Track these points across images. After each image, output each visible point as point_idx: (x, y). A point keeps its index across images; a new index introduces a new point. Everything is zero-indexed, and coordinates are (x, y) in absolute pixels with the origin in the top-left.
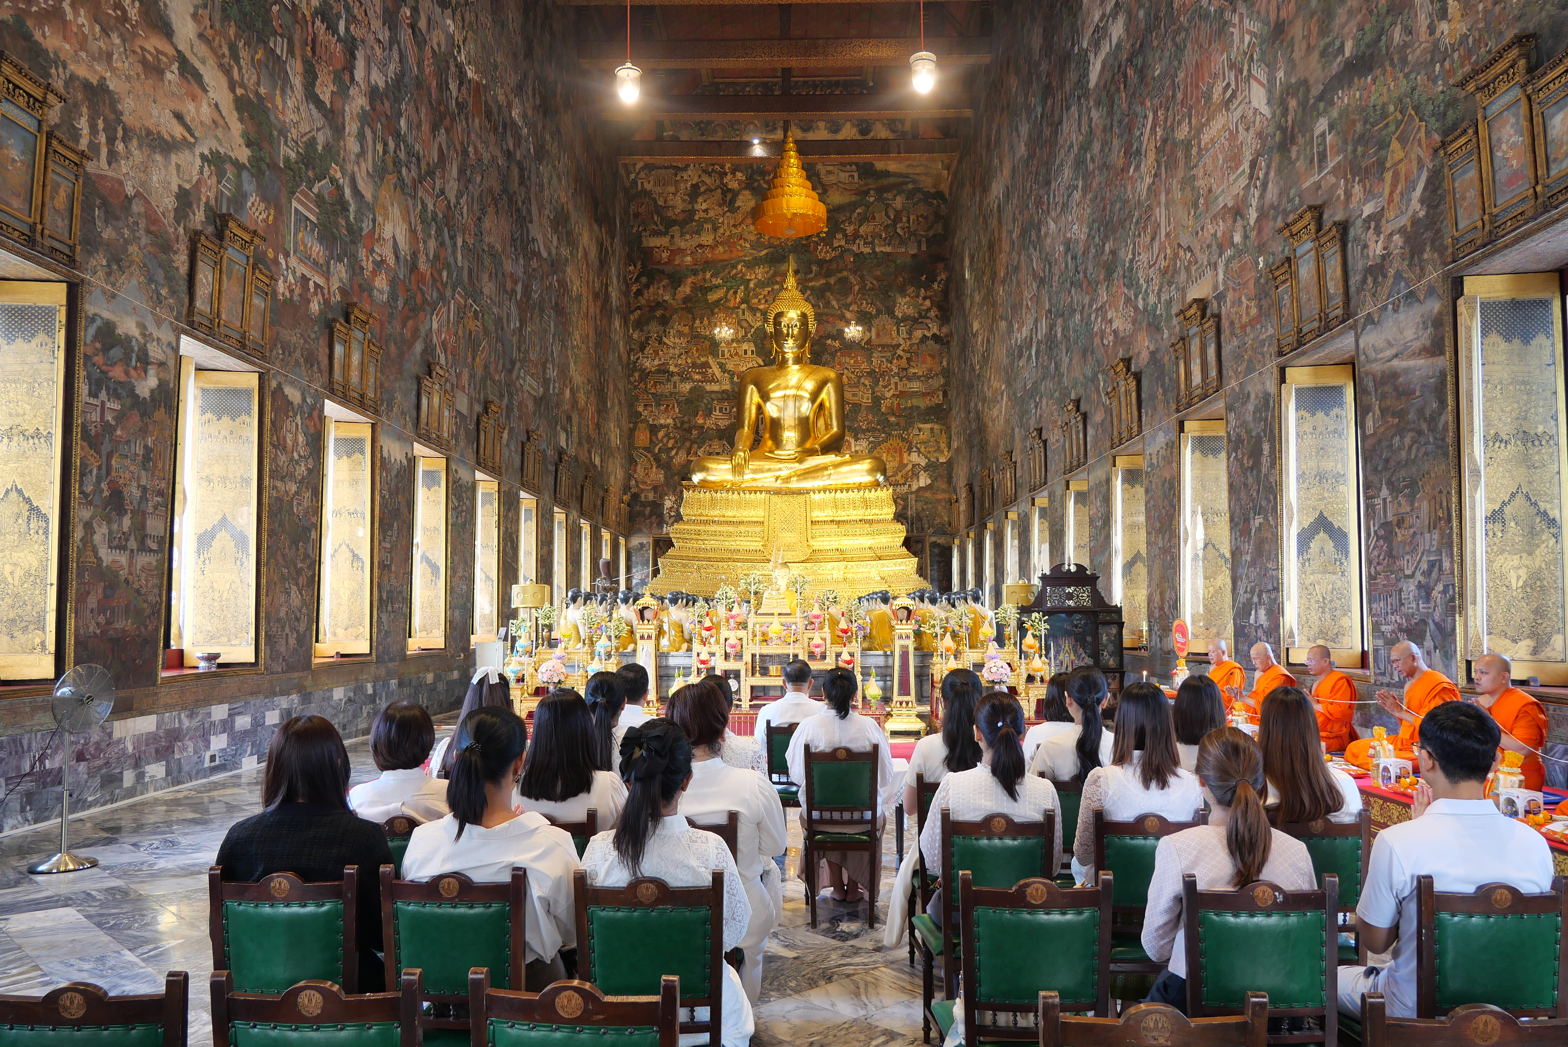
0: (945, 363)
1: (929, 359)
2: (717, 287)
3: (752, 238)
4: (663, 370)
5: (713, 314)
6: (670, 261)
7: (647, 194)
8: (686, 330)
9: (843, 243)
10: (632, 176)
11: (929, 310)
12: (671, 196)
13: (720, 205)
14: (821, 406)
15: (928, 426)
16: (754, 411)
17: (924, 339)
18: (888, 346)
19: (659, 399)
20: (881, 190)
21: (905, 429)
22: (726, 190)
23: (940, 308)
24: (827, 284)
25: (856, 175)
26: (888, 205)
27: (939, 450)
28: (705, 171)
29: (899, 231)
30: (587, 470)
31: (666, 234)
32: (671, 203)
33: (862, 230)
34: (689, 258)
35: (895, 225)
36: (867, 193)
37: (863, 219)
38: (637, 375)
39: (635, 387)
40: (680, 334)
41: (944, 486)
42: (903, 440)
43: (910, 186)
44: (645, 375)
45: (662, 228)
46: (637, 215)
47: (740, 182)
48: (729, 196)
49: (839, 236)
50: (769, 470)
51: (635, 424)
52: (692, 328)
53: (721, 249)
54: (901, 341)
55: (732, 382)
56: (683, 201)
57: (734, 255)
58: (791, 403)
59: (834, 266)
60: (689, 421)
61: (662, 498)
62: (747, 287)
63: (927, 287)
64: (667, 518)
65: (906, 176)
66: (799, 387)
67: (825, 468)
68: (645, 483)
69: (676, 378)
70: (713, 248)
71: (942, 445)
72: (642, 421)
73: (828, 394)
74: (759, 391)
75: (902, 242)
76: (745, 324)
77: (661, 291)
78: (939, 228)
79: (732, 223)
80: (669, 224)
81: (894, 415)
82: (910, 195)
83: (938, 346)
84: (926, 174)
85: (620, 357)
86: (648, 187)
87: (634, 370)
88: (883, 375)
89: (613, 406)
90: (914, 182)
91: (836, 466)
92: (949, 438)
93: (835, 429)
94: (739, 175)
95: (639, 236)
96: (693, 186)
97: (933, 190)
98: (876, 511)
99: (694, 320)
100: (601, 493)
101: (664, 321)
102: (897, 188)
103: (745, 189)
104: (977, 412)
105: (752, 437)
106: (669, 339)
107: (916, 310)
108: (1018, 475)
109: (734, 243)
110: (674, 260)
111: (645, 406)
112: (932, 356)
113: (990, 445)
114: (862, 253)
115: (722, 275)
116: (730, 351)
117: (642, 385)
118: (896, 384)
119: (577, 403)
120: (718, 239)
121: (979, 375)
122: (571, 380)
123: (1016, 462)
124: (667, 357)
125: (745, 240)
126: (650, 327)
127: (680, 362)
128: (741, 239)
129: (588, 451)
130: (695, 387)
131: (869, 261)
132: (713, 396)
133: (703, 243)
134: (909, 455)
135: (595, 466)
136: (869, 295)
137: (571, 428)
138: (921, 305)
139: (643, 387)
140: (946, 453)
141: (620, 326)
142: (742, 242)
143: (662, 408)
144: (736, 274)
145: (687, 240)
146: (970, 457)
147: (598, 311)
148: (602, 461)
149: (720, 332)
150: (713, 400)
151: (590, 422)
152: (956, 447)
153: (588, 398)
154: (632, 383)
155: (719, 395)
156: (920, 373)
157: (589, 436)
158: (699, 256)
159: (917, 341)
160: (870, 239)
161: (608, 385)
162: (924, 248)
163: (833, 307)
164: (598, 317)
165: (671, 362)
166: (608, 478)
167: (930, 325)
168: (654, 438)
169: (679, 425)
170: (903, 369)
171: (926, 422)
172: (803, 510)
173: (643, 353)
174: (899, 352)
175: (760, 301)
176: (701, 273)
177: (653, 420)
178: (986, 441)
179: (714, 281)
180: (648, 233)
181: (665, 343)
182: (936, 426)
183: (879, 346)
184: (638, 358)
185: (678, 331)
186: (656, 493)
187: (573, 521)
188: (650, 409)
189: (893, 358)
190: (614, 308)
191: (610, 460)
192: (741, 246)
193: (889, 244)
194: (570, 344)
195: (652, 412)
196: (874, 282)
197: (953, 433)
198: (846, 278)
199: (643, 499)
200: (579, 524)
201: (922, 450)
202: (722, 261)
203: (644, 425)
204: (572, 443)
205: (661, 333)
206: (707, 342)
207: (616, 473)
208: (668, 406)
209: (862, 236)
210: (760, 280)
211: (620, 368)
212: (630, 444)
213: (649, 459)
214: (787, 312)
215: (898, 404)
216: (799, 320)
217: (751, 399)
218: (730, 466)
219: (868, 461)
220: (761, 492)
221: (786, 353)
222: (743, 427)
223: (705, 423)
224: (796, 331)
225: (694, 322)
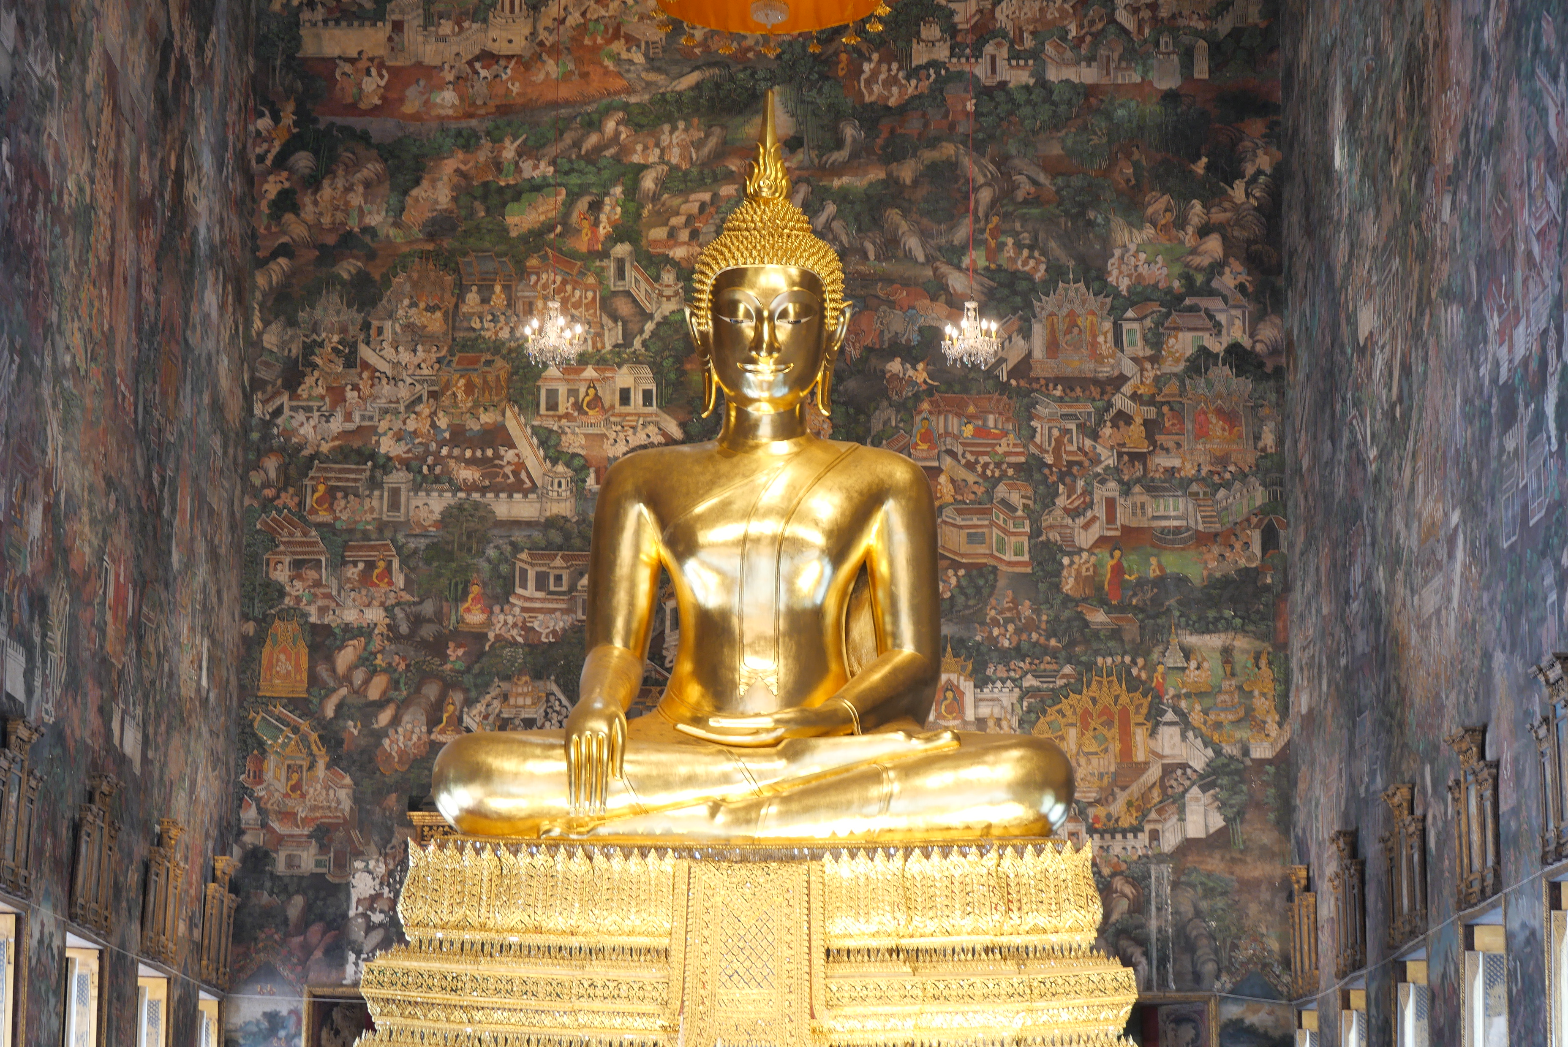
0: (1268, 439)
1: (1217, 426)
2: (537, 187)
3: (655, 34)
4: (357, 451)
5: (522, 273)
6: (389, 103)
8: (435, 323)
9: (942, 53)
11: (1216, 268)
14: (864, 573)
15: (1215, 641)
17: (1202, 360)
18: (1085, 382)
19: (341, 543)
21: (1140, 650)
23: (1253, 261)
24: (892, 181)
27: (1249, 719)
30: (96, 770)
31: (376, 17)
34: (449, 97)
38: (271, 464)
39: (267, 505)
40: (415, 336)
41: (1267, 837)
42: (1133, 685)
44: (298, 464)
45: (366, 1)
49: (931, 31)
50: (690, 780)
51: (264, 622)
52: (453, 316)
53: (551, 67)
54: (1129, 368)
55: (579, 492)
57: (596, 84)
58: (764, 563)
59: (913, 126)
60: (439, 617)
61: (342, 865)
62: (632, 191)
63: (1212, 196)
64: (357, 930)
66: (789, 513)
67: (874, 776)
68: (288, 816)
69: (399, 478)
70: (525, 63)
72: (285, 615)
73: (887, 534)
74: (663, 522)
75: (1133, 53)
76: (624, 308)
77: (356, 199)
78: (1249, 11)
81: (1104, 603)
83: (1244, 385)
85: (217, 408)
87: (264, 448)
89: (189, 564)
91: (910, 768)
92: (1285, 680)
93: (908, 649)
95: (291, 25)
98: (1040, 919)
99: (461, 291)
100: (141, 849)
101: (366, 295)
104: (1372, 598)
105: (636, 673)
106: (379, 352)
107: (1177, 269)
108: (1503, 808)
109: (595, 49)
110: (402, 100)
111: (297, 565)
112: (1229, 417)
113: (1412, 705)
114: (1003, 85)
115: (552, 150)
116: (573, 392)
117: (288, 499)
118: (1111, 504)
119: (66, 552)
120: (543, 35)
121: (1377, 480)
122: (47, 483)
123: (1497, 765)
124: (372, 409)
125: (630, 40)
126: (318, 313)
127: (411, 425)
128: (616, 35)
129: (101, 710)
130: (460, 507)
131: (1027, 110)
132: (519, 536)
133: (495, 48)
134: (1153, 733)
135: (122, 760)
136: (1024, 219)
137: (44, 636)
138: (1194, 252)
139: (292, 503)
140: (1272, 729)
141: (222, 307)
142: (618, 46)
143: (352, 572)
144: (598, 149)
145: (443, 39)
146: (1351, 744)
147: (147, 260)
148: (146, 742)
149: (541, 331)
150: (516, 548)
151: (109, 617)
152: (1304, 710)
153: (105, 538)
154: (255, 492)
155: (537, 535)
156: (1190, 471)
157: (104, 661)
158: (480, 88)
159: (1179, 368)
160: (1029, 43)
161: (173, 495)
162: (1201, 71)
163: (908, 256)
164: (146, 278)
165: (383, 426)
166: (167, 800)
167: (1222, 318)
168: (322, 670)
169: (404, 629)
170: (1136, 457)
171: (1206, 627)
172: (799, 912)
173: (294, 396)
174: (1120, 401)
175: (672, 234)
176: (487, 144)
177: (322, 610)
178: (1402, 691)
179: (528, 170)
180: (320, 13)
181: (366, 365)
182: (1241, 643)
183: (1057, 380)
184: (278, 412)
185: (409, 327)
186: (323, 848)
187: (41, 941)
188: (312, 574)
189: (1101, 422)
190: (203, 249)
191: (176, 740)
192: (617, 59)
193: (1090, 60)
194: (48, 362)
195: (318, 584)
196: (1042, 178)
197: (1294, 665)
198: (953, 165)
199: (281, 867)
200: (63, 949)
201: (1196, 718)
202: (555, 105)
203: (292, 627)
204: (45, 684)
205: (353, 330)
206: (499, 363)
207: (193, 784)
208: (371, 565)
209: (1005, 35)
210: (674, 168)
211: (216, 442)
212: (242, 688)
213: (304, 739)
214: (757, 271)
215: (1118, 570)
216: (794, 297)
217: (637, 549)
218: (563, 766)
219: (1016, 753)
220: (661, 851)
221: (752, 401)
222: (608, 639)
223: (489, 623)
224: (784, 331)
225: (461, 298)
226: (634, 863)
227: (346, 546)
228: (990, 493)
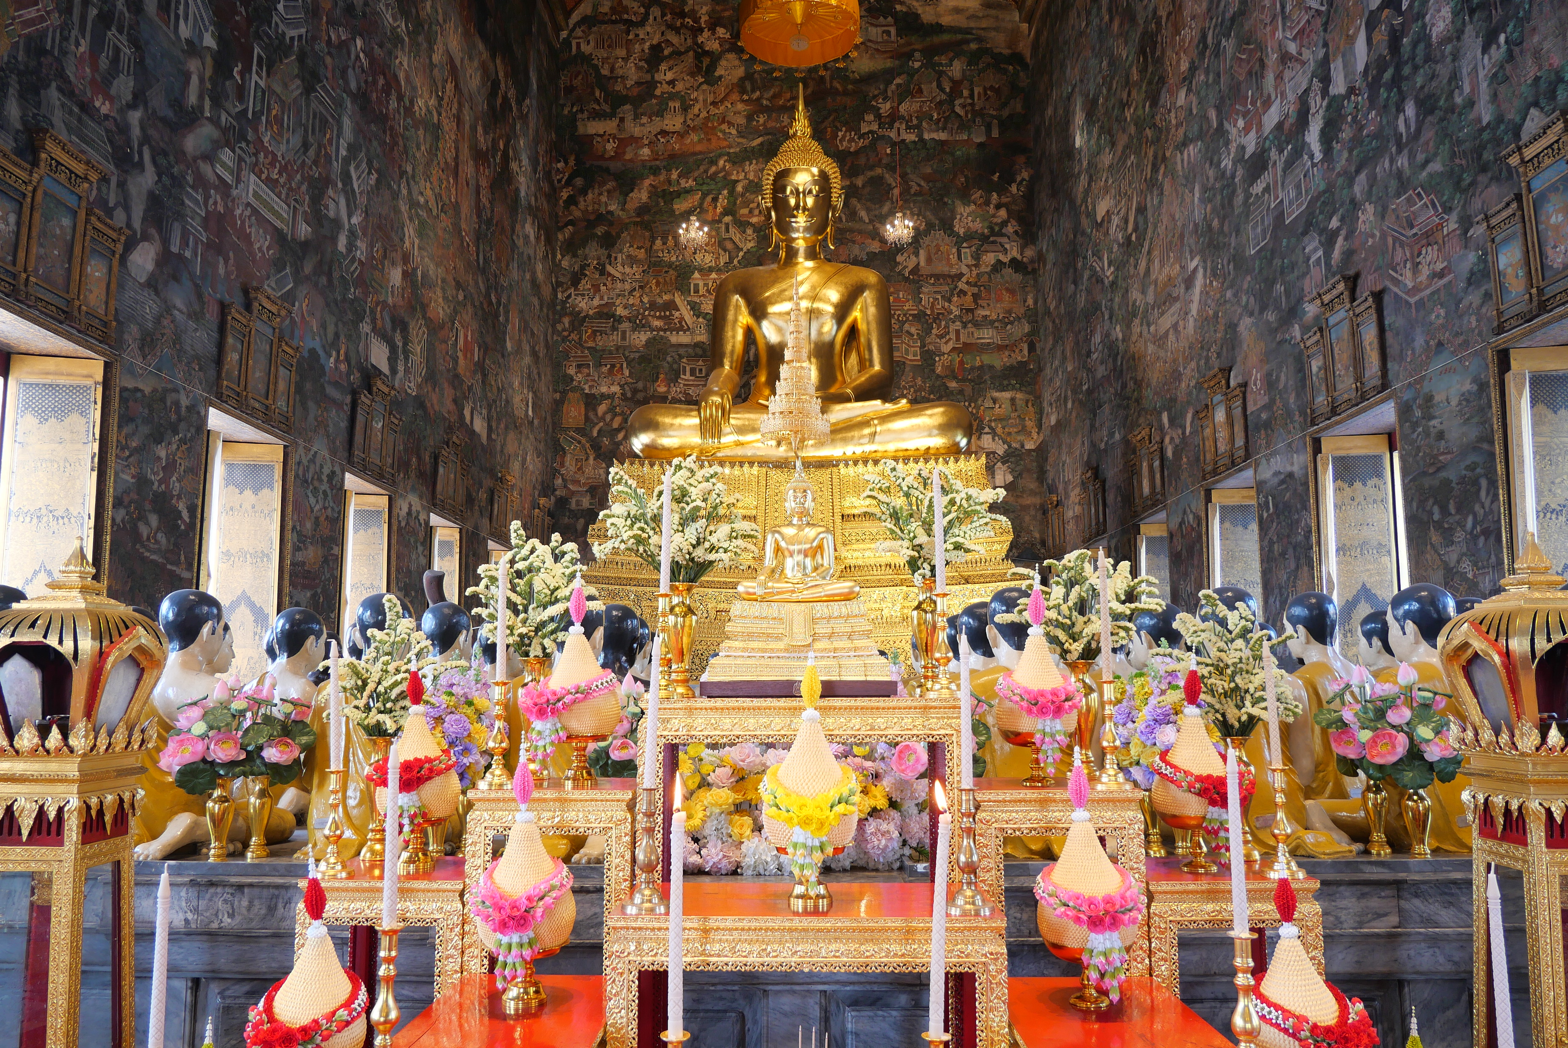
0: (1030, 302)
1: (1006, 296)
2: (688, 191)
3: (741, 120)
4: (606, 314)
6: (619, 154)
7: (586, 59)
8: (641, 254)
9: (875, 127)
10: (564, 34)
11: (1004, 223)
12: (620, 63)
13: (692, 74)
14: (853, 331)
15: (1007, 395)
16: (740, 336)
17: (998, 266)
18: (945, 276)
19: (599, 356)
20: (930, 53)
21: (972, 399)
22: (701, 53)
23: (1021, 220)
25: (893, 30)
26: (941, 74)
27: (1023, 430)
28: (671, 27)
29: (958, 109)
30: (450, 429)
31: (611, 116)
32: (620, 72)
33: (903, 108)
34: (646, 151)
35: (951, 101)
36: (909, 56)
37: (904, 93)
38: (566, 321)
39: (565, 339)
40: (632, 260)
43: (973, 46)
44: (579, 320)
45: (607, 108)
46: (569, 90)
47: (722, 41)
48: (706, 61)
49: (870, 117)
51: (564, 393)
52: (649, 251)
53: (693, 137)
54: (965, 270)
56: (639, 68)
57: (714, 143)
59: (862, 160)
60: (645, 389)
62: (732, 192)
63: (1002, 190)
65: (968, 31)
66: (815, 297)
68: (577, 482)
69: (625, 325)
70: (681, 135)
71: (1029, 424)
72: (574, 390)
73: (865, 310)
74: (749, 302)
75: (964, 126)
76: (729, 246)
77: (604, 199)
78: (1017, 106)
79: (710, 99)
80: (617, 101)
81: (955, 378)
82: (974, 58)
83: (1018, 277)
84: (996, 29)
85: (535, 285)
86: (586, 49)
87: (563, 313)
88: (937, 318)
90: (979, 40)
91: (885, 419)
92: (1040, 413)
93: (877, 367)
94: (721, 31)
95: (573, 120)
96: (652, 47)
97: (1006, 52)
99: (653, 240)
100: (488, 482)
101: (609, 242)
102: (955, 48)
103: (729, 51)
104: (1111, 345)
106: (615, 268)
107: (986, 224)
108: (1251, 408)
109: (714, 128)
110: (624, 153)
111: (579, 366)
112: (1011, 292)
113: (1148, 385)
114: (903, 141)
115: (696, 174)
116: (706, 285)
117: (574, 336)
118: (957, 332)
119: (424, 307)
120: (689, 122)
121: (1113, 284)
122: (406, 258)
123: (1244, 385)
124: (613, 294)
125: (730, 124)
126: (587, 251)
127: (631, 301)
128: (723, 122)
129: (455, 401)
130: (654, 338)
131: (914, 153)
132: (682, 351)
133: (667, 128)
134: (979, 438)
135: (472, 433)
136: (915, 202)
137: (405, 344)
138: (994, 216)
139: (576, 338)
140: (1035, 436)
141: (538, 238)
142: (724, 126)
143: (604, 369)
144: (716, 173)
145: (643, 125)
146: (1092, 426)
147: (484, 183)
148: (490, 429)
149: (687, 230)
150: (681, 357)
151: (460, 354)
152: (1053, 422)
153: (456, 312)
154: (559, 334)
155: (690, 350)
156: (994, 317)
157: (457, 376)
158: (660, 147)
159: (988, 269)
160: (915, 122)
161: (507, 312)
162: (995, 134)
163: (861, 219)
164: (483, 192)
165: (618, 302)
166: (506, 464)
167: (1007, 246)
168: (591, 415)
169: (629, 395)
170: (968, 310)
171: (1003, 389)
172: (827, 494)
173: (576, 289)
174: (961, 285)
175: (751, 212)
176: (664, 172)
177: (591, 387)
178: (1139, 384)
179: (684, 183)
180: (586, 115)
181: (609, 274)
182: (1019, 396)
183: (931, 276)
184: (569, 296)
185: (629, 256)
186: (593, 497)
187: (409, 513)
188: (586, 371)
189: (952, 295)
190: (523, 202)
191: (511, 435)
192: (724, 132)
193: (944, 129)
194: (404, 192)
195: (588, 375)
196: (922, 183)
197: (1045, 404)
198: (881, 178)
199: (573, 506)
200: (427, 522)
201: (999, 430)
202: (694, 154)
203: (577, 395)
204: (407, 371)
205: (603, 258)
206: (671, 272)
207: (524, 461)
208: (613, 366)
209: (903, 118)
210: (751, 182)
211: (536, 301)
212: (554, 423)
213: (583, 446)
214: (796, 171)
215: (962, 363)
216: (815, 182)
217: (736, 321)
218: (697, 421)
219: (940, 410)
220: (751, 464)
221: (795, 239)
222: (722, 365)
223: (668, 392)
224: (810, 201)
225: (653, 243)
226: (737, 471)
227: (601, 357)
228: (901, 328)
